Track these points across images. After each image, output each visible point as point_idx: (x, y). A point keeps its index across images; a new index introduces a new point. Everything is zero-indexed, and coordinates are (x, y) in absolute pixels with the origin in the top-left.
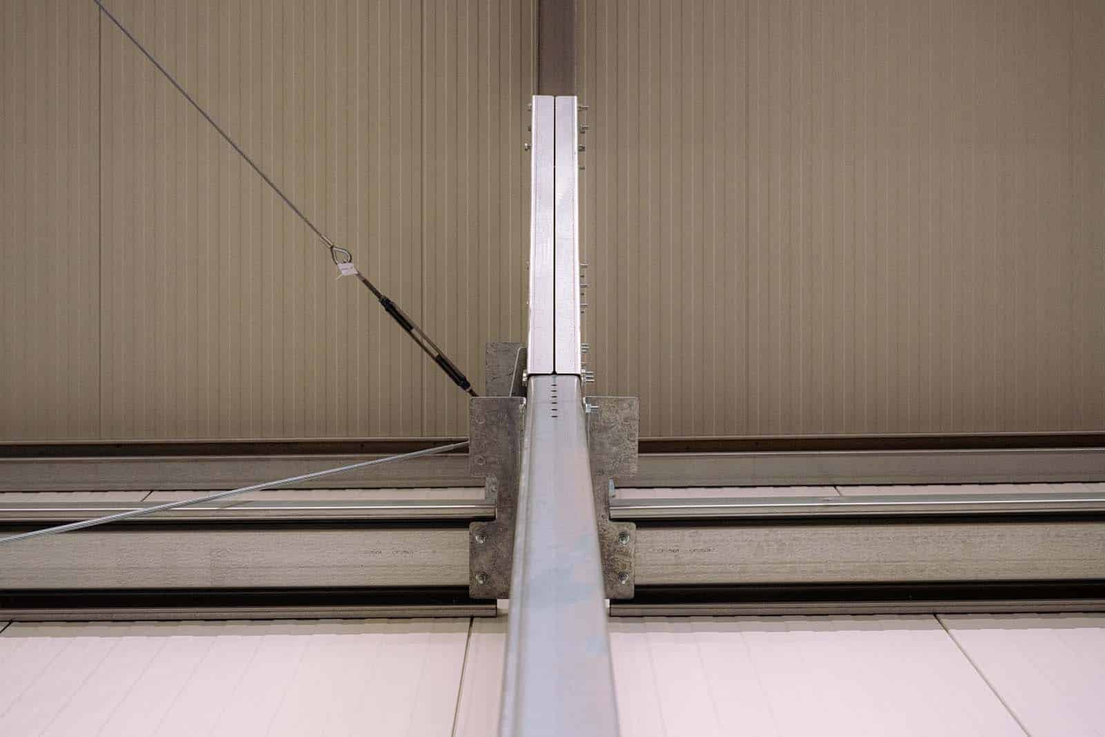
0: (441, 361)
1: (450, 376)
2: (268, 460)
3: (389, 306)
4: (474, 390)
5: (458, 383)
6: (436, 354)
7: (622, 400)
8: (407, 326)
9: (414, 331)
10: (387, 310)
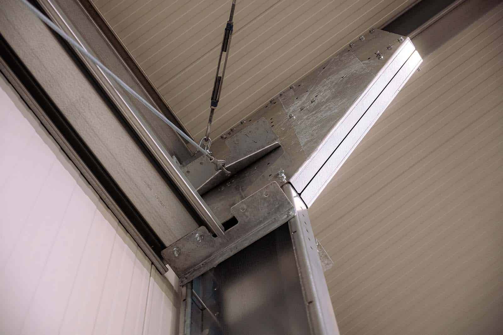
0: (218, 81)
1: (214, 92)
2: (90, 21)
3: (229, 28)
4: (215, 110)
5: (212, 99)
6: (220, 75)
7: (328, 258)
8: (225, 47)
9: (224, 54)
10: (226, 29)
